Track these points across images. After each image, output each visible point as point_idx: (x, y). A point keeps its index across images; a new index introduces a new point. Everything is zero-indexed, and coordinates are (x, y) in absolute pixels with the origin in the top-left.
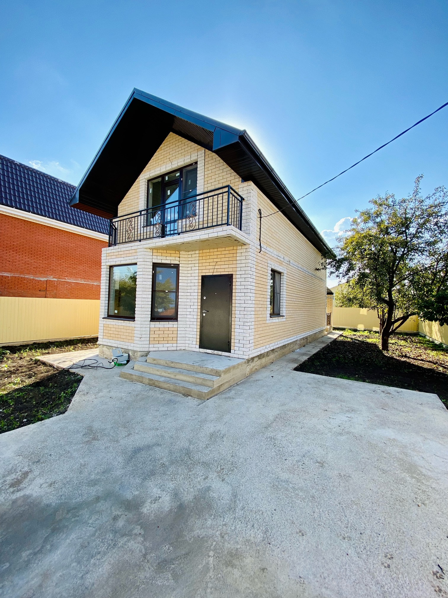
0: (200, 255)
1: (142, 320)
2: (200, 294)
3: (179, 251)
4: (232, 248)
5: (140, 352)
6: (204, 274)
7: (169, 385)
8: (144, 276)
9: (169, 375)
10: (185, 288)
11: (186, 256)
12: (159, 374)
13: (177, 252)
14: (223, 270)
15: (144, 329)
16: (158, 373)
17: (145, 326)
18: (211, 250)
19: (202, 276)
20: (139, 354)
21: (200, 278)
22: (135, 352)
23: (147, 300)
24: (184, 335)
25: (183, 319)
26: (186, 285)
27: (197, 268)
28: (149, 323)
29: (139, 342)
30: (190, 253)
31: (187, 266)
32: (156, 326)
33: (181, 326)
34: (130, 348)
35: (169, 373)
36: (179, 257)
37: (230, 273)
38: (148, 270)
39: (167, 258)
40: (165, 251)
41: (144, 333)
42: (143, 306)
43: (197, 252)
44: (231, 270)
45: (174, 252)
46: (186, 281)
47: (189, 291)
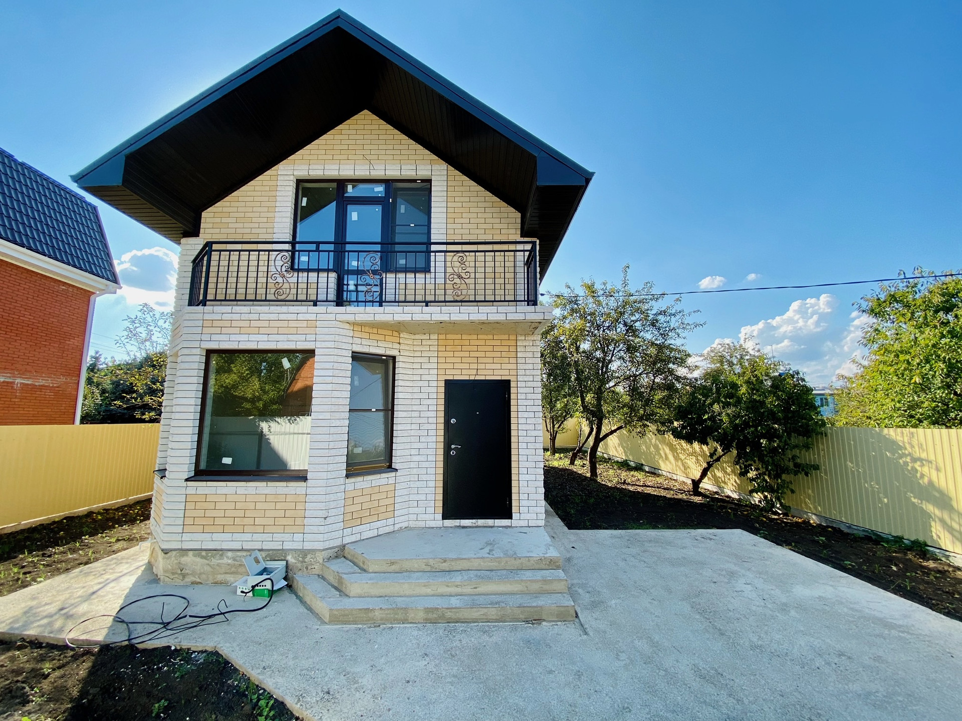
0: (441, 342)
1: (330, 475)
2: (442, 414)
3: (399, 332)
4: (506, 337)
5: (324, 550)
6: (451, 378)
7: (485, 610)
8: (335, 380)
9: (459, 590)
10: (408, 402)
11: (410, 342)
12: (433, 593)
13: (395, 334)
14: (491, 372)
15: (332, 497)
16: (429, 591)
17: (335, 489)
18: (464, 337)
19: (446, 381)
20: (320, 557)
21: (443, 384)
22: (304, 553)
23: (339, 430)
24: (406, 498)
25: (405, 465)
26: (409, 396)
27: (435, 366)
28: (342, 480)
29: (321, 529)
30: (417, 337)
31: (412, 360)
32: (358, 486)
33: (402, 479)
34: (287, 546)
35: (457, 586)
36: (399, 343)
37: (504, 378)
38: (344, 366)
39: (380, 344)
40: (375, 331)
41: (333, 505)
42: (332, 445)
43: (434, 337)
44: (507, 372)
45: (390, 333)
46: (410, 390)
47: (415, 408)
